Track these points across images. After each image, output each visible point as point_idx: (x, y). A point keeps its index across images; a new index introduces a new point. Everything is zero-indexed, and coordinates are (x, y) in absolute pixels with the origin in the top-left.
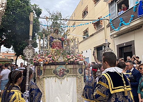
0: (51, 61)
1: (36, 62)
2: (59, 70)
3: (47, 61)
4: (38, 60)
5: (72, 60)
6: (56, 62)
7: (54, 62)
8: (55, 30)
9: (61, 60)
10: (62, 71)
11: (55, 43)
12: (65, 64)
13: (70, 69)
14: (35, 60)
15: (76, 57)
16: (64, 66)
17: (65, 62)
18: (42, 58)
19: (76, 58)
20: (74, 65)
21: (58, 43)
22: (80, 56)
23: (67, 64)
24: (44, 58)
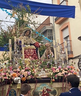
0: (30, 77)
1: (8, 78)
2: (42, 91)
3: (24, 76)
4: (10, 76)
5: (60, 74)
6: (37, 78)
7: (34, 77)
8: (26, 32)
9: (43, 74)
10: (47, 92)
11: (27, 51)
12: (49, 81)
13: (58, 88)
14: (5, 76)
15: (65, 70)
16: (49, 84)
17: (50, 78)
18: (16, 72)
19: (66, 72)
20: (64, 83)
21: (32, 51)
22: (72, 69)
23: (53, 82)
24: (19, 72)
